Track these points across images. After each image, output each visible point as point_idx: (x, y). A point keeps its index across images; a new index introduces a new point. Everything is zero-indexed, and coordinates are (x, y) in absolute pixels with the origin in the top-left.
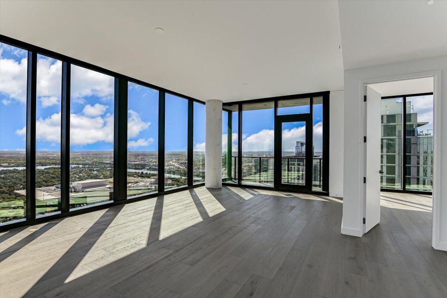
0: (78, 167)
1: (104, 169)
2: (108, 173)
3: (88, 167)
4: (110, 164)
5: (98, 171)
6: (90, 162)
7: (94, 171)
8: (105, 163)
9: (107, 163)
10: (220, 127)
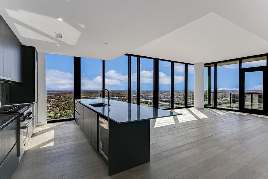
0: (121, 98)
4: (136, 96)
9: (135, 96)
10: (203, 77)
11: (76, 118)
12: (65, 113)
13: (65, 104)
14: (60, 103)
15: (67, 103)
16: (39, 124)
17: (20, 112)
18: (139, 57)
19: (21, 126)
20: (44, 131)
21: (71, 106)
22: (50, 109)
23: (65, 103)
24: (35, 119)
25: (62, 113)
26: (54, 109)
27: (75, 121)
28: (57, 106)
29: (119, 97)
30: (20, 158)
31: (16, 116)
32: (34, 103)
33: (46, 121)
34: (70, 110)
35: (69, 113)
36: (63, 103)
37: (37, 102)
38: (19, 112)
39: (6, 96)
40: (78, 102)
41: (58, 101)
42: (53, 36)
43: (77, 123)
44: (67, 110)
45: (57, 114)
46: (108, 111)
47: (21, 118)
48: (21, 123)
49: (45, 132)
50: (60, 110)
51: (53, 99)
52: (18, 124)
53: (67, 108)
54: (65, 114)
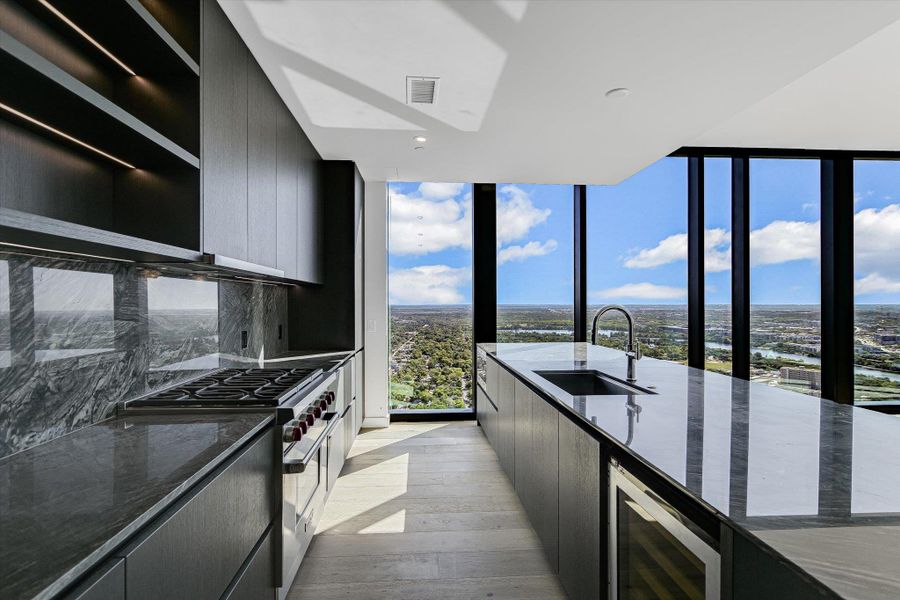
0: (623, 335)
1: (669, 341)
2: (678, 350)
3: (640, 336)
4: (682, 330)
5: (658, 344)
6: (643, 327)
7: (649, 342)
8: (670, 329)
9: (675, 330)
11: (480, 414)
12: (443, 374)
13: (446, 348)
14: (431, 343)
15: (449, 345)
16: (368, 423)
17: (284, 401)
18: (741, 157)
19: (287, 459)
20: (381, 456)
21: (461, 354)
22: (405, 360)
23: (443, 344)
24: (353, 408)
25: (436, 374)
26: (416, 361)
27: (479, 424)
28: (424, 353)
29: (614, 332)
30: (282, 592)
31: (267, 419)
32: (352, 353)
33: (388, 416)
34: (456, 365)
35: (454, 375)
36: (439, 345)
37: (363, 349)
38: (281, 400)
39: (280, 327)
40: (488, 354)
41: (426, 338)
42: (403, 101)
43: (484, 434)
44: (449, 365)
45: (424, 375)
46: (630, 414)
47: (285, 427)
48: (286, 445)
49: (381, 460)
50: (431, 366)
51: (415, 333)
52: (277, 453)
53: (448, 360)
54: (444, 377)
